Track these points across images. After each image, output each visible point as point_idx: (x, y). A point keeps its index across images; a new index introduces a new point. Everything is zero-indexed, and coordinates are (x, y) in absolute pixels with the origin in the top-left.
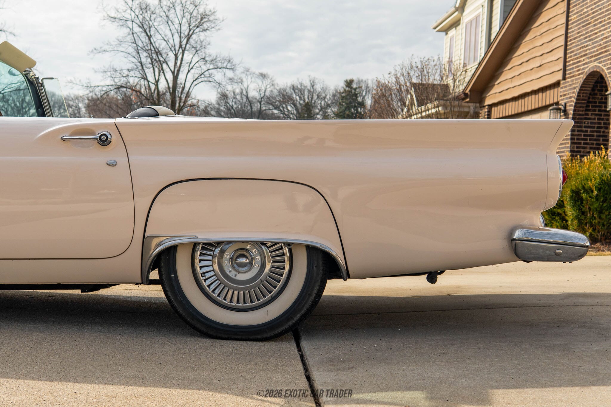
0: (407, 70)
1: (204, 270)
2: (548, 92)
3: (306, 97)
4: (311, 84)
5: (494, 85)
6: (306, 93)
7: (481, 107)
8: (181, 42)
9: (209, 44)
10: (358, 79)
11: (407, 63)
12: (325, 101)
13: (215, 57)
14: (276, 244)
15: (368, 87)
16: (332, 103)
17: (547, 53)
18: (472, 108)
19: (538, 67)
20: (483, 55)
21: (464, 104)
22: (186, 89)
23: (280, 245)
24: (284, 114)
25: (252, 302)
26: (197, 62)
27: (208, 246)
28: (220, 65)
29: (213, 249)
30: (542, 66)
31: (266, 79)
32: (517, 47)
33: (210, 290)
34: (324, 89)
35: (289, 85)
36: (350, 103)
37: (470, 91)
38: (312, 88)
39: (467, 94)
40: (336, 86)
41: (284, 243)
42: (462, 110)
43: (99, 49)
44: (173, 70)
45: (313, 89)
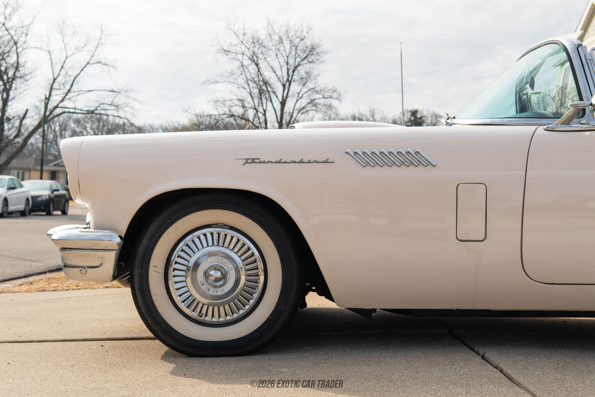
4: (371, 114)
8: (288, 74)
9: (319, 75)
13: (323, 88)
22: (294, 116)
26: (306, 92)
28: (326, 95)
44: (280, 101)
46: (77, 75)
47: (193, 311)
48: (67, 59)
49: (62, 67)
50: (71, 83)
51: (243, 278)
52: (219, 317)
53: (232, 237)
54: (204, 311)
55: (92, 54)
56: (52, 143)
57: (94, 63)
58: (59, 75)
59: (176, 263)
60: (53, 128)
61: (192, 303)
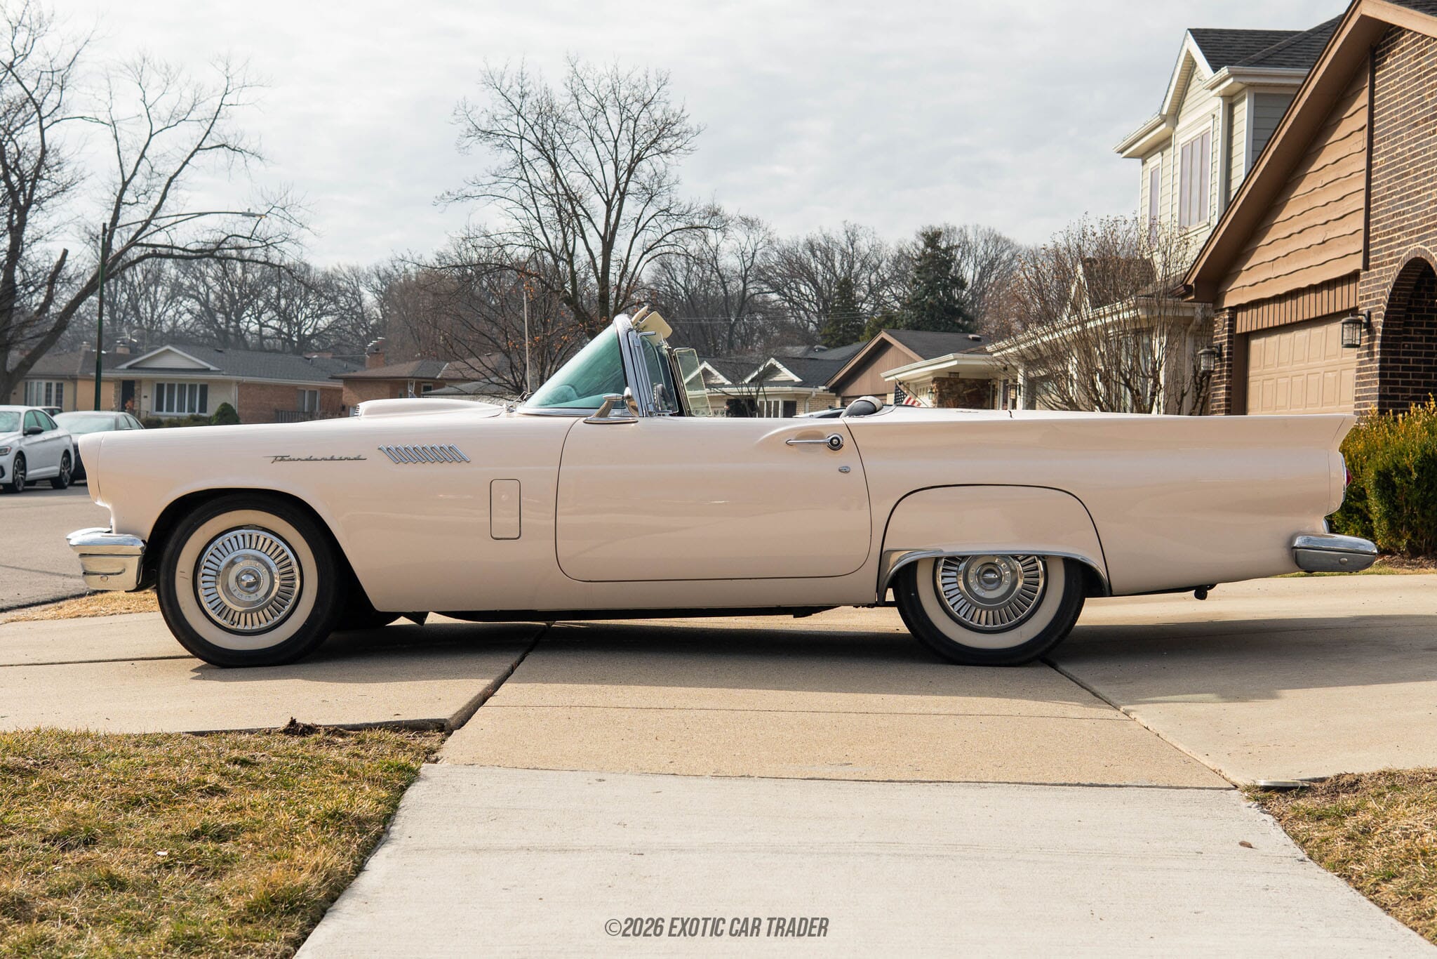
0: (1077, 241)
1: (947, 587)
2: (1339, 289)
3: (837, 265)
4: (849, 239)
5: (1241, 271)
6: (838, 257)
7: (1216, 311)
8: (618, 179)
9: (677, 182)
10: (946, 224)
11: (1076, 230)
12: (878, 274)
13: (687, 208)
14: (1029, 556)
15: (967, 243)
16: (893, 277)
17: (1335, 220)
18: (1199, 310)
19: (1319, 244)
20: (1216, 223)
21: (1184, 304)
22: (631, 269)
23: (1032, 558)
24: (791, 300)
25: (1002, 623)
26: (653, 217)
27: (953, 560)
28: (697, 222)
29: (958, 564)
30: (1327, 243)
31: (754, 231)
32: (1281, 204)
33: (954, 611)
34: (875, 249)
35: (802, 241)
36: (937, 278)
37: (1195, 281)
38: (850, 246)
39: (1191, 286)
40: (901, 242)
41: (1037, 556)
42: (1181, 315)
43: (456, 193)
44: (602, 234)
45: (853, 248)
46: (176, 175)
47: (225, 619)
48: (153, 138)
49: (142, 156)
50: (161, 189)
51: (277, 582)
52: (253, 625)
53: (265, 539)
54: (236, 618)
55: (207, 127)
56: (126, 314)
57: (211, 148)
58: (134, 174)
59: (205, 568)
60: (129, 279)
61: (223, 610)
